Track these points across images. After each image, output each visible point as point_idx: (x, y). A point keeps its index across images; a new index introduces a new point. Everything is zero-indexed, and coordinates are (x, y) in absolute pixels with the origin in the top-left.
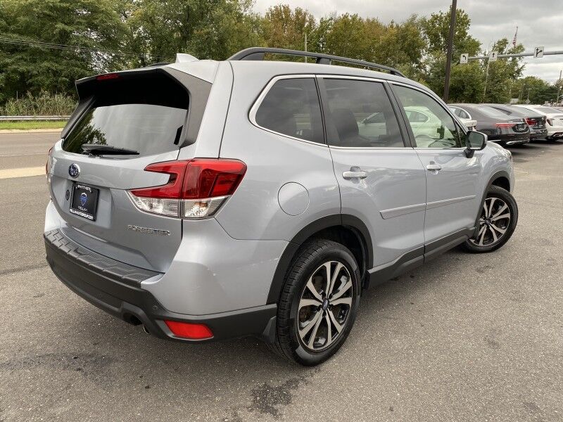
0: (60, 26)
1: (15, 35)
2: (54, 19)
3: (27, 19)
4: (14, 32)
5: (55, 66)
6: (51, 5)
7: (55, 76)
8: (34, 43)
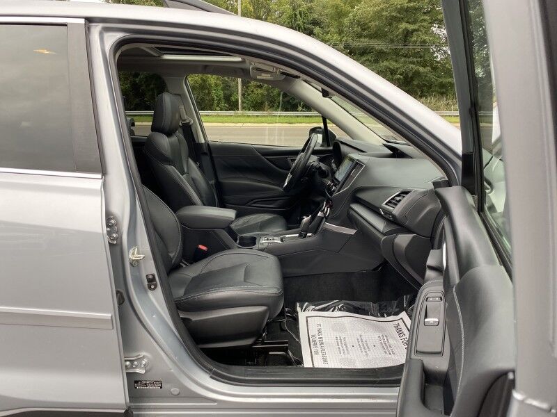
0: (404, 25)
1: (366, 40)
2: (399, 20)
3: (377, 23)
4: (365, 37)
5: (393, 65)
6: (399, 6)
7: (391, 74)
8: (378, 45)
